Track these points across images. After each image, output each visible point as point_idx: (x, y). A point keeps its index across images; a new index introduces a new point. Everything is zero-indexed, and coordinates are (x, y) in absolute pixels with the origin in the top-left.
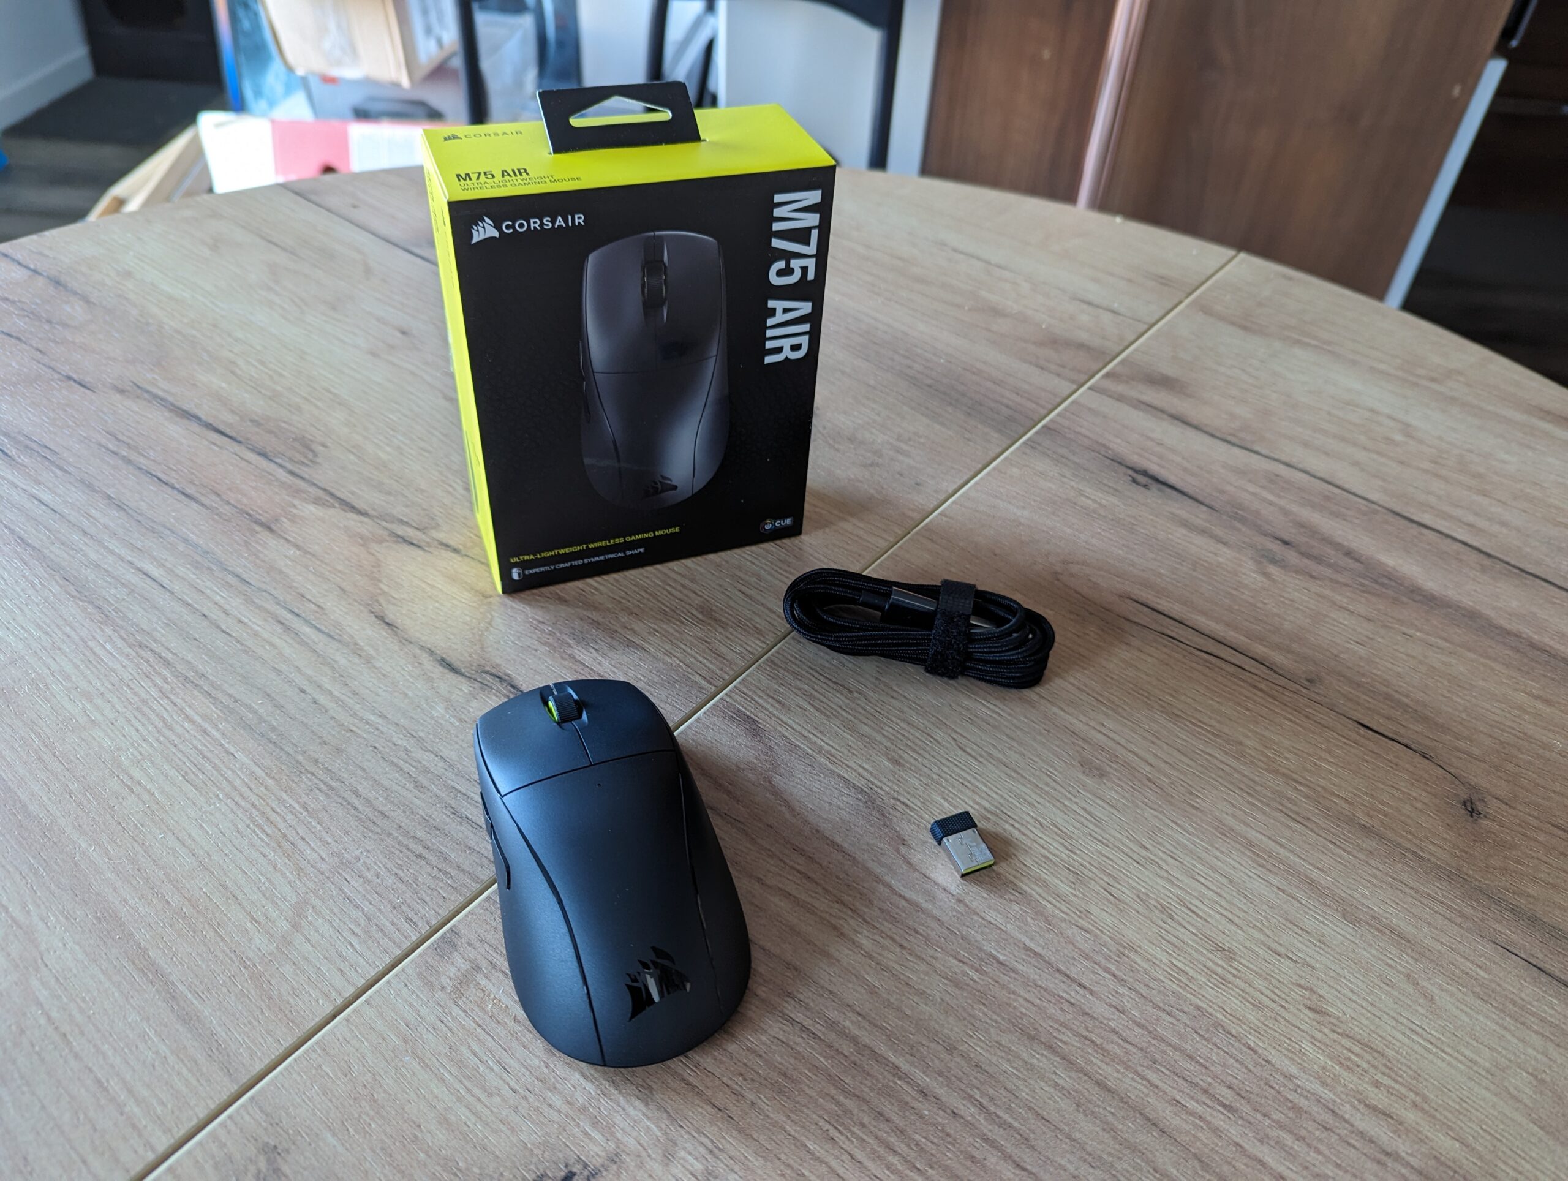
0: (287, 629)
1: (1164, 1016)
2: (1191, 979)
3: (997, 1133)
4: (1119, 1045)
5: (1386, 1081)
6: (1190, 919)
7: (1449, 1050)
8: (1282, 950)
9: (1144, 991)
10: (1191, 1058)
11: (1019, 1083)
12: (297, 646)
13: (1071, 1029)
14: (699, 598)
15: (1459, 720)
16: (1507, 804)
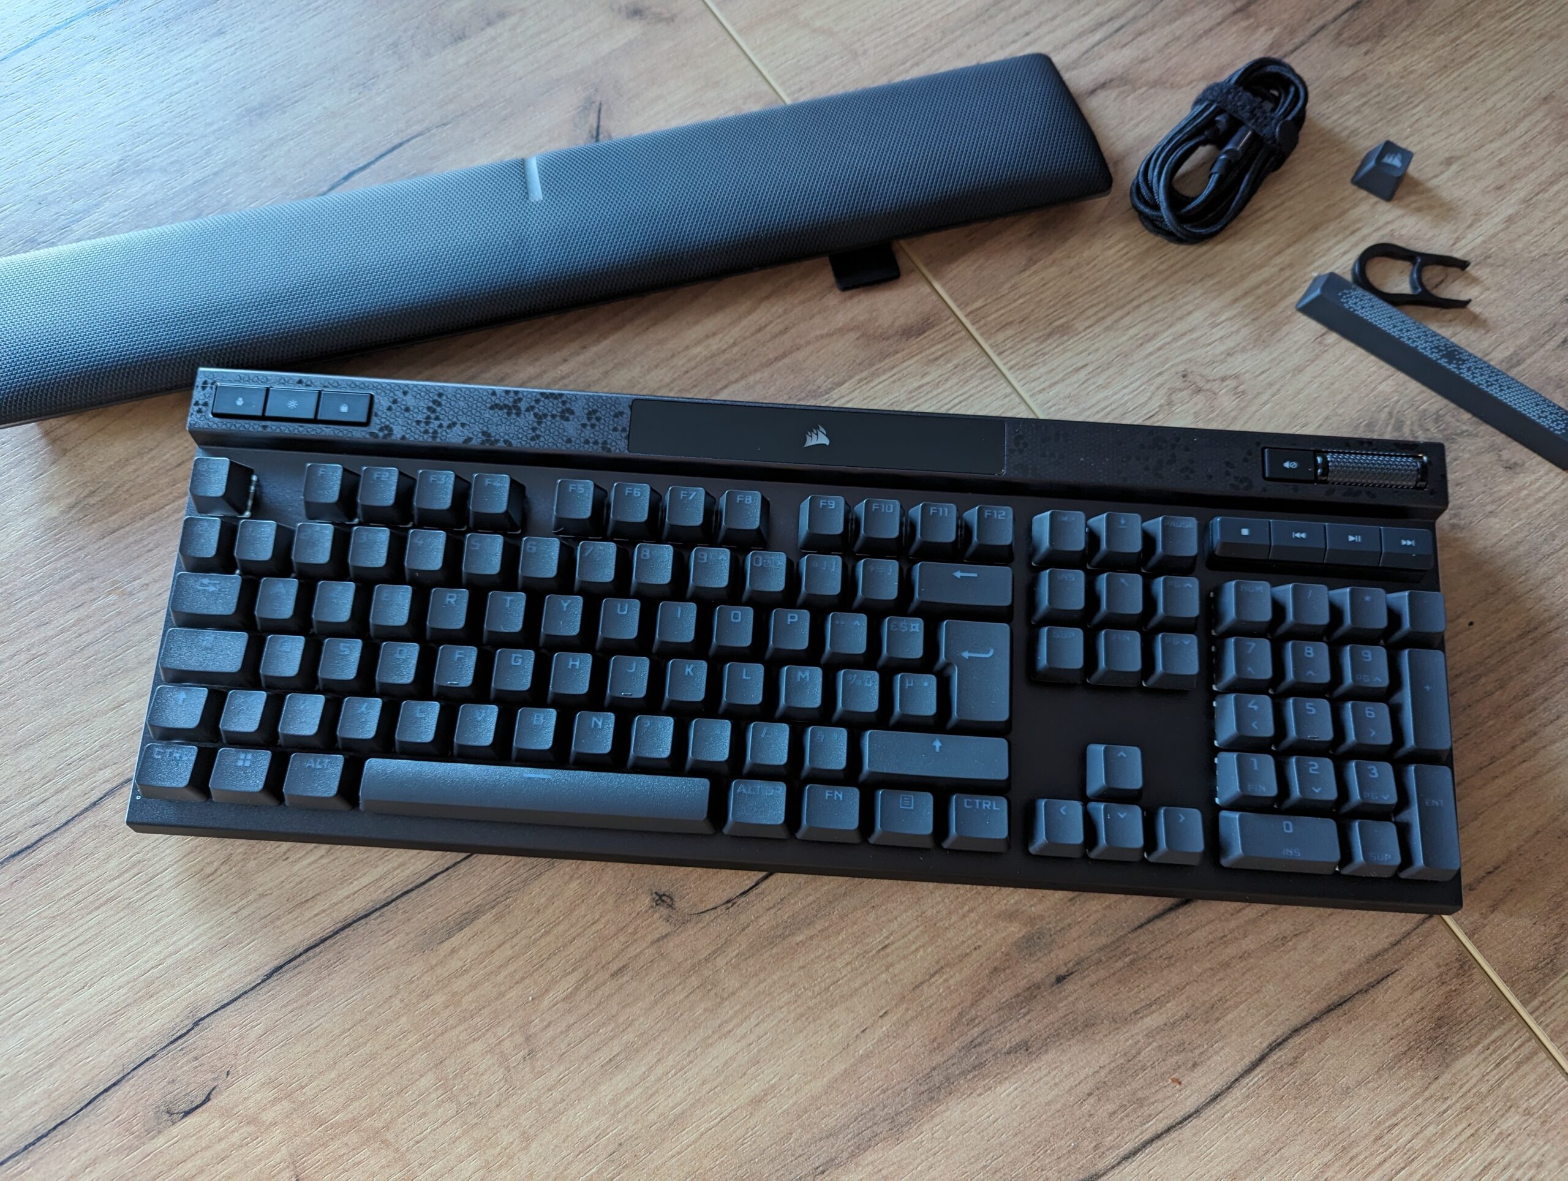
0: (1101, 25)
12: (1080, 30)
14: (1082, 328)
15: (762, 976)
16: (658, 940)
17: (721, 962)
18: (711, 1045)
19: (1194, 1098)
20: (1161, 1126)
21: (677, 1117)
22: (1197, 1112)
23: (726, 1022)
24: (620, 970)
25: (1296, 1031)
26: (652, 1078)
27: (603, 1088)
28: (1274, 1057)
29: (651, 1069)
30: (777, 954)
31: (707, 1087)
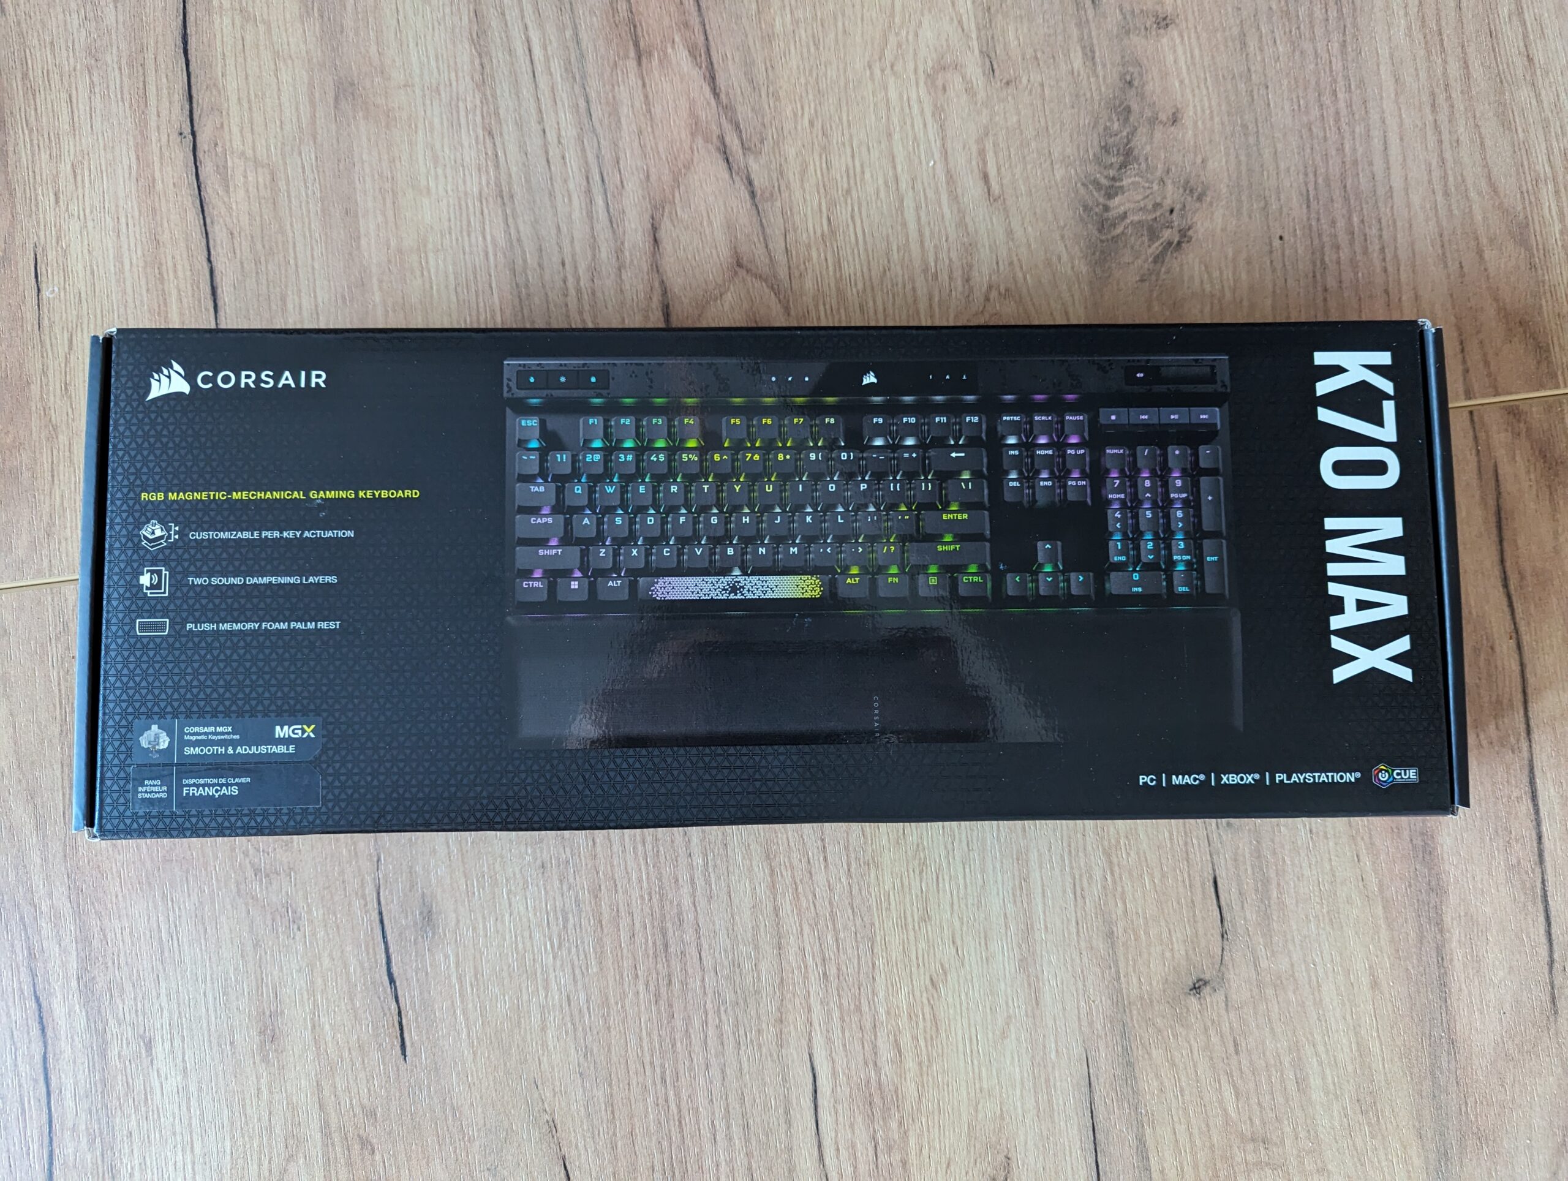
1: (850, 911)
2: (888, 909)
3: (700, 883)
4: (808, 901)
5: (922, 1043)
6: (930, 881)
7: (976, 1062)
8: (959, 943)
9: (855, 891)
10: (837, 940)
11: (737, 871)
12: (584, 214)
13: (793, 873)
15: (1289, 937)
16: (1227, 1005)
17: (1264, 964)
18: (1321, 1000)
19: (1512, 661)
20: (1520, 696)
21: (1359, 1050)
22: (1522, 665)
23: (1310, 981)
24: (1236, 1045)
25: (1502, 561)
26: (1323, 1056)
27: (1314, 1097)
28: (1512, 587)
29: (1317, 1054)
30: (1279, 917)
31: (1348, 1017)
